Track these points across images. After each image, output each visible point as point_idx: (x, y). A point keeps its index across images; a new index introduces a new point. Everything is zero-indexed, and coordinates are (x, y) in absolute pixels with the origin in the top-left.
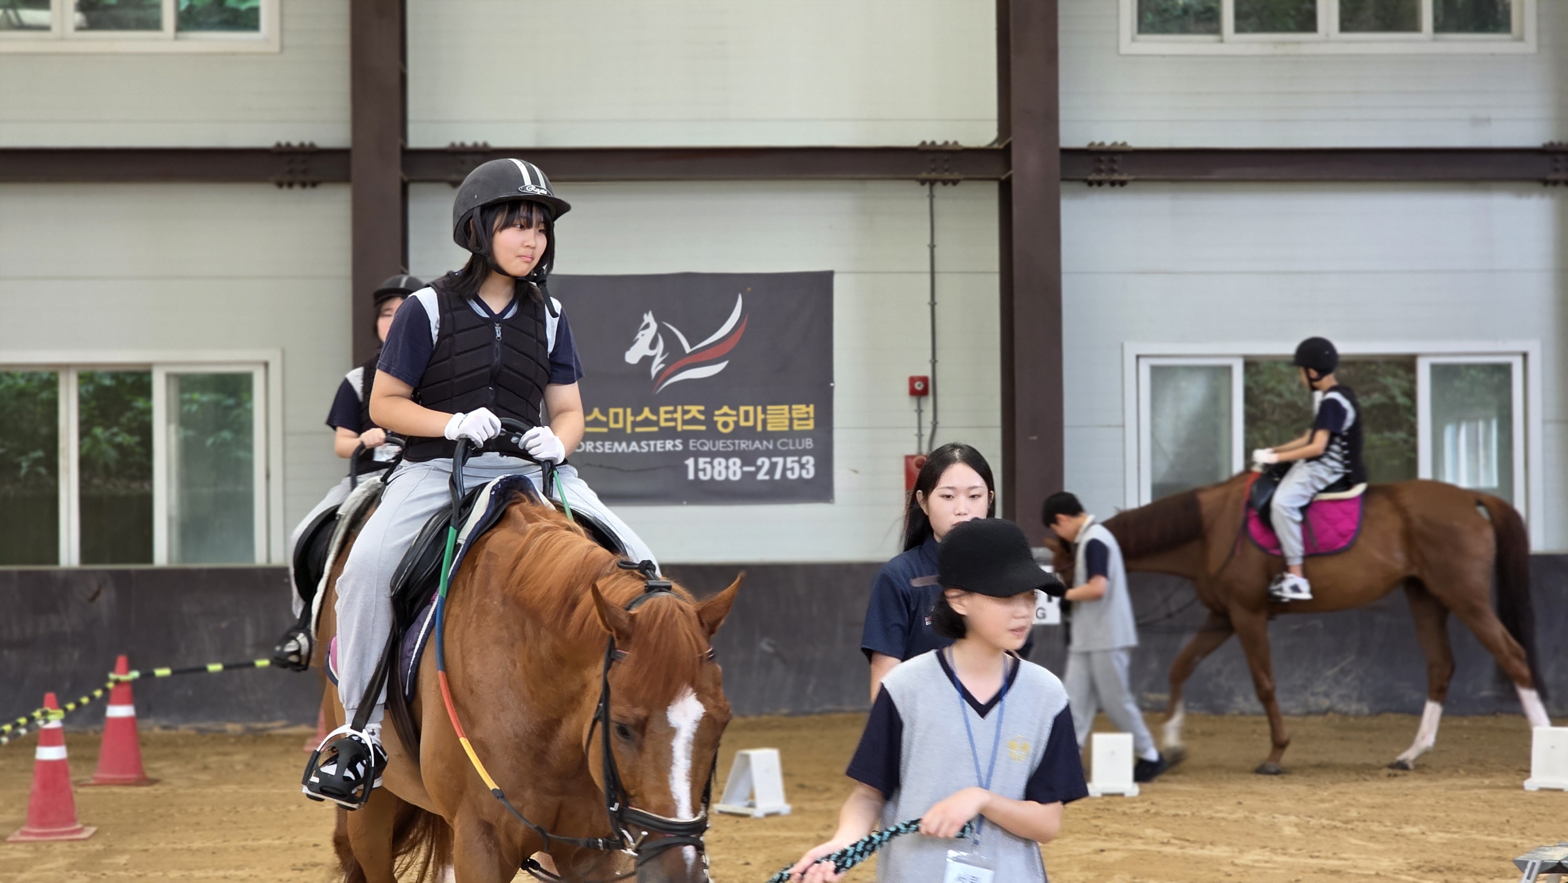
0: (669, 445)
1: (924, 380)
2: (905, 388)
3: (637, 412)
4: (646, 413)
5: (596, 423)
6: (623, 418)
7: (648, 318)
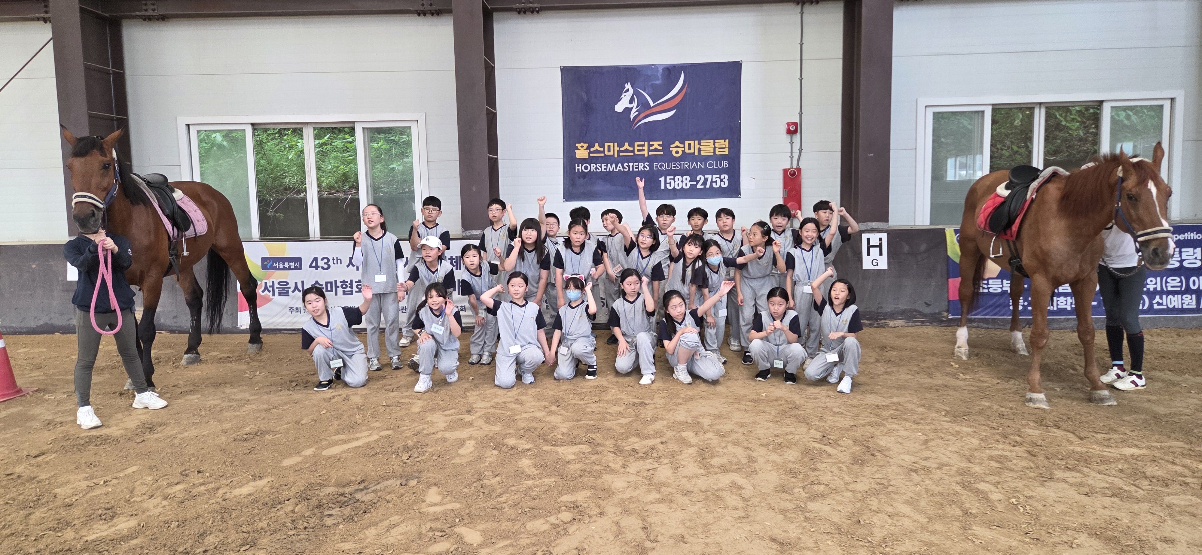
0: (641, 166)
1: (795, 124)
2: (784, 128)
3: (621, 145)
4: (626, 146)
5: (597, 151)
6: (613, 149)
7: (628, 86)
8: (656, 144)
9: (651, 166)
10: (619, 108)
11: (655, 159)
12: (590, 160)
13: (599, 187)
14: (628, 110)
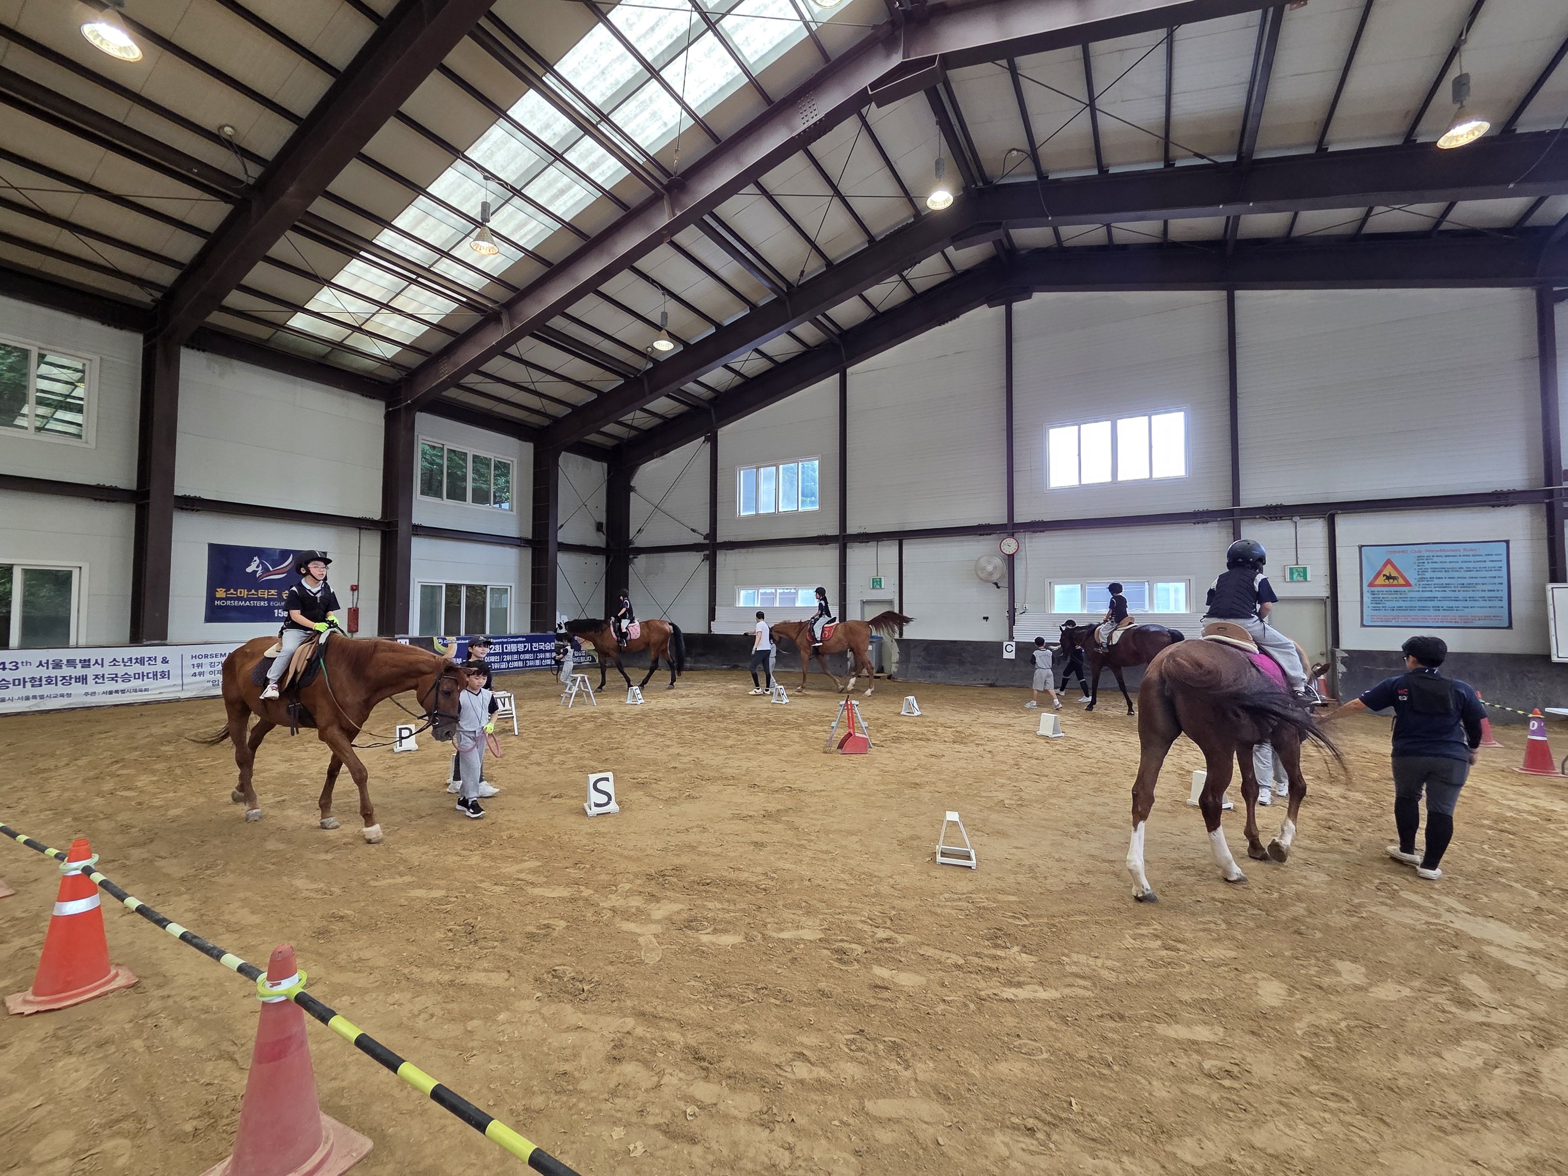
0: (262, 603)
1: (356, 585)
3: (249, 591)
4: (253, 591)
5: (232, 594)
6: (244, 593)
7: (256, 558)
8: (273, 592)
9: (269, 603)
10: (249, 570)
11: (273, 600)
12: (227, 599)
13: (232, 614)
14: (255, 572)
